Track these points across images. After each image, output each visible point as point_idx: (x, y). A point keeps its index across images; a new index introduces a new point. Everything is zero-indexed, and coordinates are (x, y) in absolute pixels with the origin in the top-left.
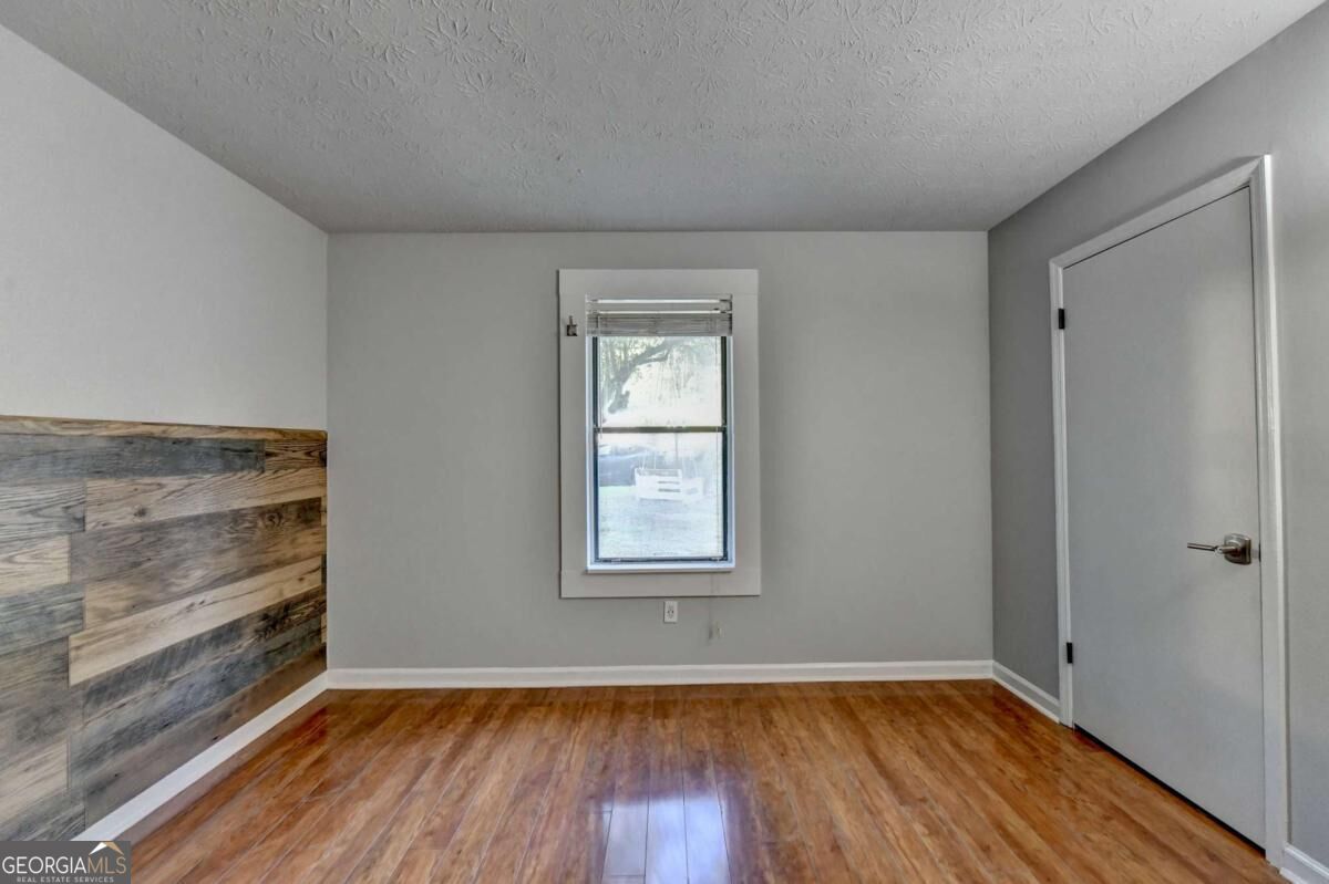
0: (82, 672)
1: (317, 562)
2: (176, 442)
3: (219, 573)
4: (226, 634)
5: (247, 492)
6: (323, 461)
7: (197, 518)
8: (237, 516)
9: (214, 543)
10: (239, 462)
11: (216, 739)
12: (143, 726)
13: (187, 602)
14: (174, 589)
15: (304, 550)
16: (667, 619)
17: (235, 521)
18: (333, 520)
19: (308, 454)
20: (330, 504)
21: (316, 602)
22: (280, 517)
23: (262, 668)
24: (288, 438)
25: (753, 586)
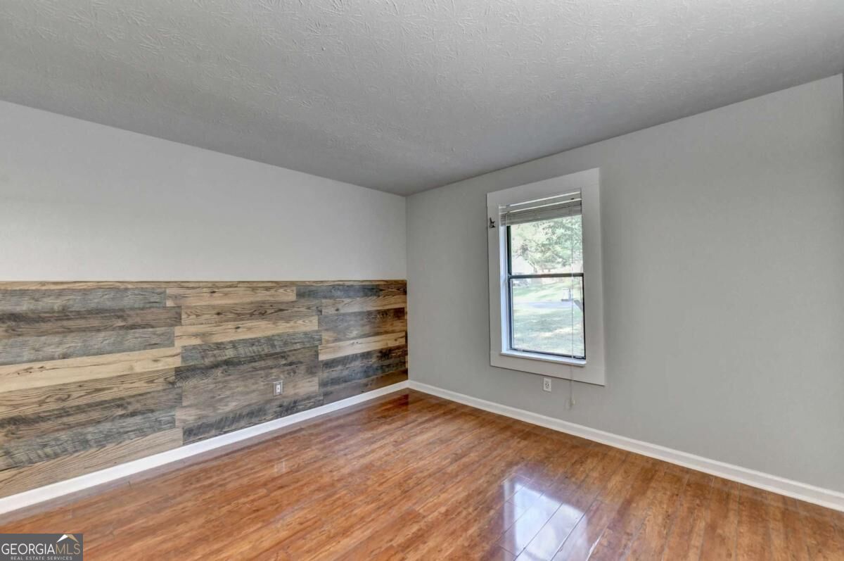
0: (322, 357)
1: (403, 334)
2: (348, 286)
3: (363, 333)
4: (366, 355)
5: (373, 304)
6: (405, 292)
7: (355, 313)
8: (369, 313)
9: (362, 322)
10: (370, 293)
11: (363, 392)
12: (339, 379)
13: (352, 342)
14: (347, 336)
15: (397, 328)
16: (545, 389)
17: (368, 315)
18: (409, 317)
19: (398, 290)
20: (409, 310)
21: (403, 351)
22: (387, 314)
23: (380, 371)
24: (389, 284)
25: (601, 380)
